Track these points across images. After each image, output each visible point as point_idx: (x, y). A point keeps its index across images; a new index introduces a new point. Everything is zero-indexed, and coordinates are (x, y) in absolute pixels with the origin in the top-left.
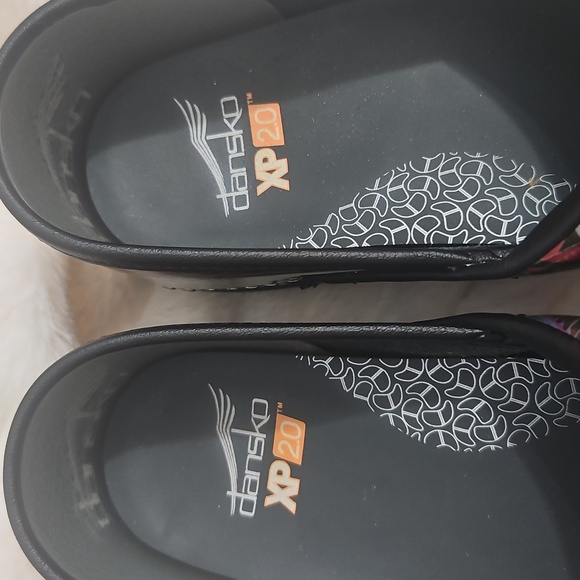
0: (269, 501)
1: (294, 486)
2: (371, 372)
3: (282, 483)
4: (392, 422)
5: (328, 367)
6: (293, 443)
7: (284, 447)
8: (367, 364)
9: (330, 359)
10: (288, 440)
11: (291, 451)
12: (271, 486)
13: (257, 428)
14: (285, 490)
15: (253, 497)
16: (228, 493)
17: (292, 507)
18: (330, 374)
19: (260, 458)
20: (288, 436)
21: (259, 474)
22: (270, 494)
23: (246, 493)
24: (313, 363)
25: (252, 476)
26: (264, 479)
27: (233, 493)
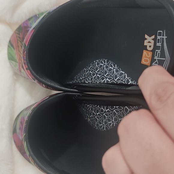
0: (153, 37)
1: (146, 43)
2: (118, 80)
3: (149, 43)
4: (116, 65)
5: (130, 81)
6: (146, 57)
7: (148, 55)
8: (119, 82)
9: (129, 83)
10: (147, 58)
11: (146, 54)
12: (153, 42)
13: (157, 61)
14: (148, 41)
15: (159, 37)
16: (166, 37)
17: (146, 36)
18: (130, 79)
19: (156, 50)
20: (147, 59)
21: (157, 45)
22: (153, 39)
23: (161, 38)
24: (134, 82)
25: (159, 44)
26: (155, 44)
27: (165, 37)
